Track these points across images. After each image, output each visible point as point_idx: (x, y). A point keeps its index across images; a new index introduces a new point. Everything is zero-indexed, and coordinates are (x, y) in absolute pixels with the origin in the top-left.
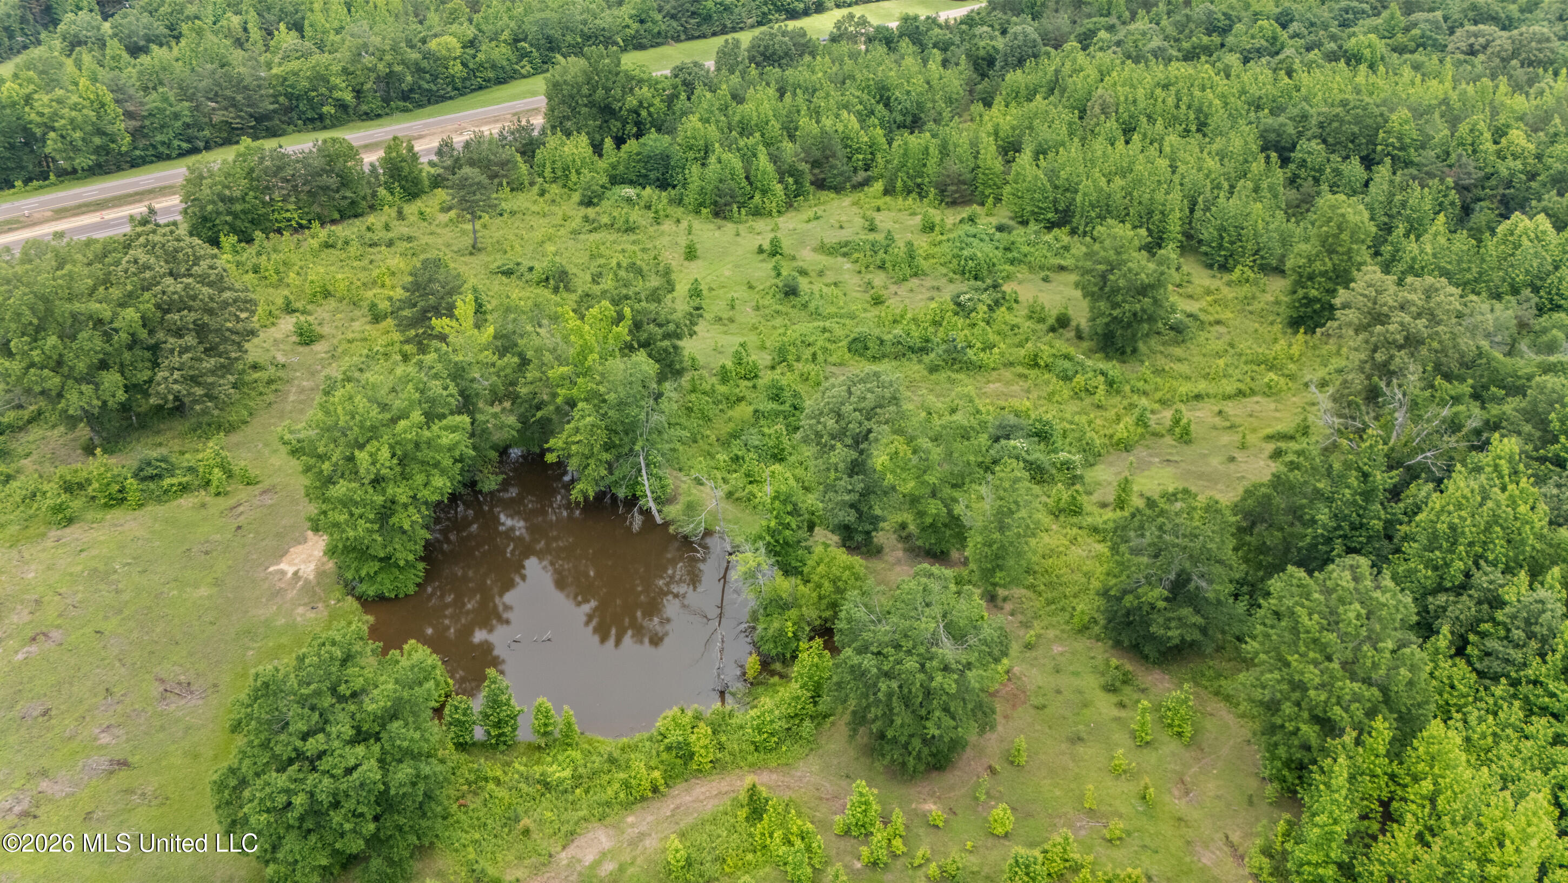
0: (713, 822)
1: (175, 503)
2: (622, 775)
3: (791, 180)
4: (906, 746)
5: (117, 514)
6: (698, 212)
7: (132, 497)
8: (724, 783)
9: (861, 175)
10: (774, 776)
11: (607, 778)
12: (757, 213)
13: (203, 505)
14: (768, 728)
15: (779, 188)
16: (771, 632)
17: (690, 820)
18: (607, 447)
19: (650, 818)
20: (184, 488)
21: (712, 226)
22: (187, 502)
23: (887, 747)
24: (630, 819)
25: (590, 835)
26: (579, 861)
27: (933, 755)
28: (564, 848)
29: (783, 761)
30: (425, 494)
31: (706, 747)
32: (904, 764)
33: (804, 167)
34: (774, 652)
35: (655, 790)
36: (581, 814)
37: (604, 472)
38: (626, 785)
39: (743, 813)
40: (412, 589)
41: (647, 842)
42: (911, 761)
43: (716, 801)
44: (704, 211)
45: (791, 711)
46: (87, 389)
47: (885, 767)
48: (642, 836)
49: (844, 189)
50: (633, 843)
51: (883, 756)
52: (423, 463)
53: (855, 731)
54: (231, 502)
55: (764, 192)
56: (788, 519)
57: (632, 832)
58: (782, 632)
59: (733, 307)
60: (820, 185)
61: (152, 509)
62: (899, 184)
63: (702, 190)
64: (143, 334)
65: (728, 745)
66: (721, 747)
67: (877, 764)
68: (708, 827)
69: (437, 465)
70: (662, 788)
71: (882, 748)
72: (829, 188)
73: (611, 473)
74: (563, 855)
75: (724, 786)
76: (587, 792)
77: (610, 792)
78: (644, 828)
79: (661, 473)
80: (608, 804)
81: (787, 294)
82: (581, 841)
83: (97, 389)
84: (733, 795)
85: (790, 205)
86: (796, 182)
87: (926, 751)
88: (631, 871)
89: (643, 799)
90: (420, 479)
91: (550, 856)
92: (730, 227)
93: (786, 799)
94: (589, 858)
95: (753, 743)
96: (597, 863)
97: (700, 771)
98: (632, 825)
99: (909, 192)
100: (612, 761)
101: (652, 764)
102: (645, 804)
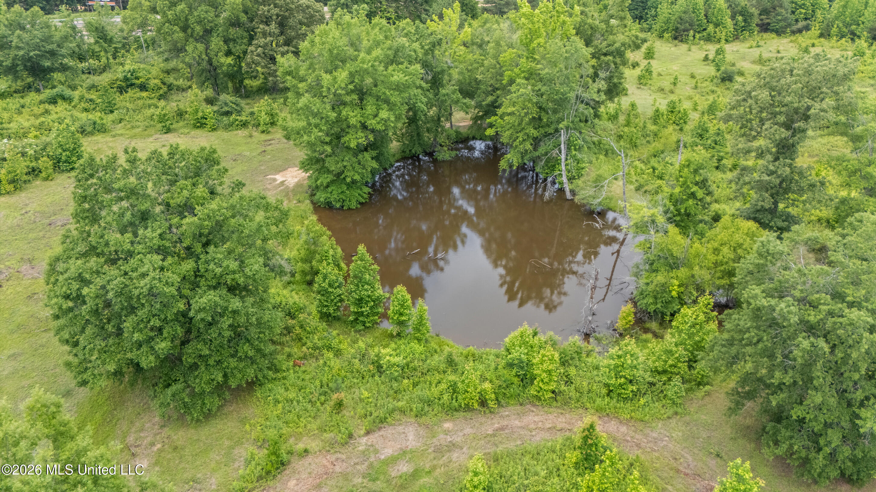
0: (536, 455)
1: (235, 132)
2: (452, 377)
3: (740, 18)
4: (815, 437)
5: (199, 132)
6: (661, 37)
7: (210, 122)
8: (562, 419)
9: (801, 24)
10: (624, 429)
11: (438, 377)
12: (709, 39)
13: (251, 136)
14: (627, 373)
15: (729, 22)
16: (651, 287)
17: (511, 446)
18: (537, 122)
19: (468, 430)
20: (244, 125)
21: (670, 45)
22: (242, 133)
23: (785, 433)
24: (447, 425)
25: (400, 429)
26: (376, 451)
27: (855, 461)
28: (368, 433)
29: (638, 415)
30: (372, 123)
31: (549, 372)
32: (806, 461)
33: (755, 11)
34: (652, 308)
35: (483, 403)
36: (400, 404)
37: (528, 146)
38: (454, 389)
39: (573, 456)
40: (354, 205)
41: (455, 455)
42: (819, 460)
43: (547, 435)
44: (666, 35)
45: (659, 365)
46: (201, 47)
47: (777, 457)
48: (453, 446)
49: (784, 32)
50: (439, 451)
51: (776, 443)
52: (378, 98)
53: (738, 405)
54: (269, 137)
55: (717, 25)
56: (695, 189)
57: (442, 439)
58: (664, 288)
59: (675, 84)
60: (765, 28)
61: (220, 133)
62: (834, 30)
63: (668, 21)
64: (244, 18)
65: (577, 381)
66: (569, 382)
67: (765, 450)
68: (527, 459)
69: (387, 101)
70: (491, 404)
71: (776, 432)
72: (772, 31)
73: (535, 149)
74: (364, 440)
75: (561, 422)
76: (415, 385)
77: (435, 391)
78: (458, 439)
79: (579, 156)
80: (429, 403)
81: (723, 80)
82: (387, 432)
83: (207, 49)
84: (568, 434)
85: (736, 38)
86: (745, 21)
87: (846, 451)
88: (425, 480)
89: (468, 408)
90: (370, 109)
91: (350, 436)
92: (684, 47)
93: (632, 457)
94: (388, 452)
95: (607, 385)
96: (393, 460)
97: (539, 398)
98: (447, 432)
99: (842, 36)
100: (451, 362)
101: (488, 375)
102: (469, 415)
